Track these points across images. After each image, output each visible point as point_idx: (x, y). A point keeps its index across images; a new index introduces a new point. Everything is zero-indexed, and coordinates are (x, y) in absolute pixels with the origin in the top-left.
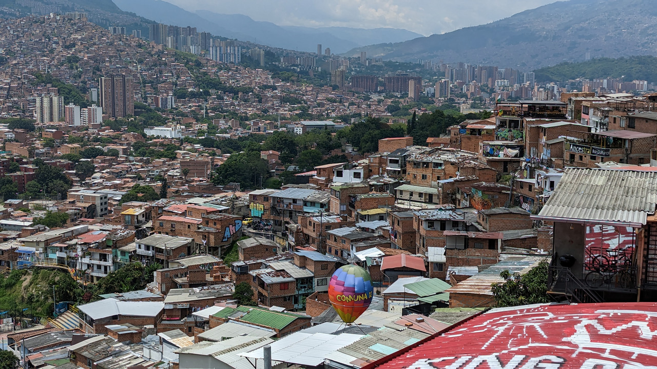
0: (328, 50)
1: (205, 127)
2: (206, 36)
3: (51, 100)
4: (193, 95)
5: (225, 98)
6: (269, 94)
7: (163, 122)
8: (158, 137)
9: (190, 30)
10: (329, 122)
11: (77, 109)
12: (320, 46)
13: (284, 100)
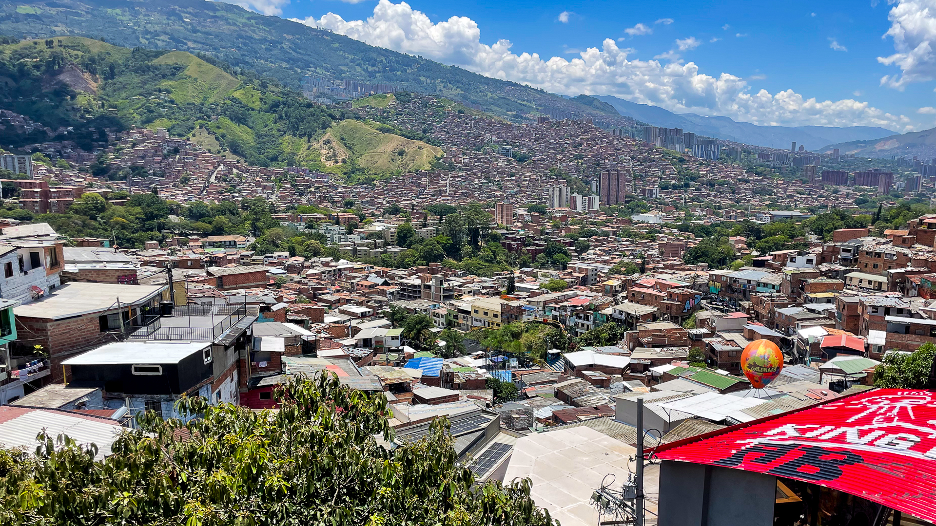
0: (801, 148)
1: (683, 214)
2: (690, 136)
3: (560, 190)
4: (675, 187)
5: (703, 189)
6: (742, 186)
7: (647, 209)
8: (642, 222)
9: (678, 131)
10: (796, 213)
11: (579, 198)
12: (794, 144)
13: (755, 192)
